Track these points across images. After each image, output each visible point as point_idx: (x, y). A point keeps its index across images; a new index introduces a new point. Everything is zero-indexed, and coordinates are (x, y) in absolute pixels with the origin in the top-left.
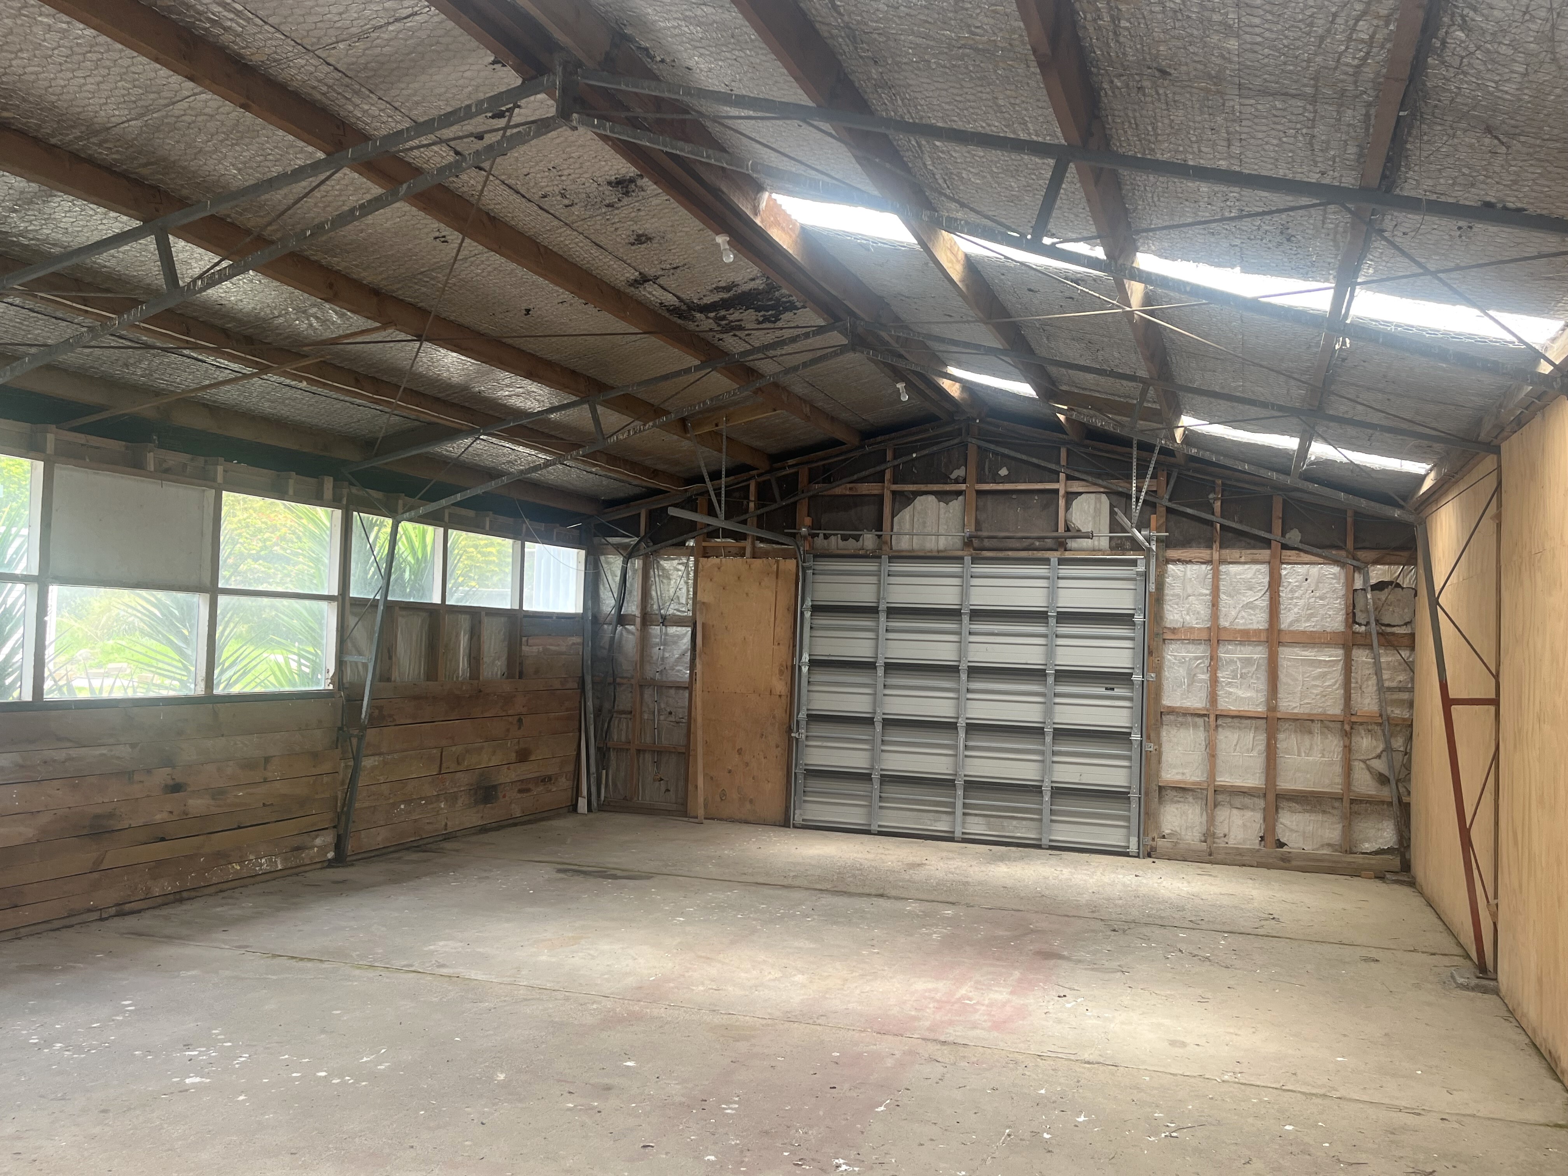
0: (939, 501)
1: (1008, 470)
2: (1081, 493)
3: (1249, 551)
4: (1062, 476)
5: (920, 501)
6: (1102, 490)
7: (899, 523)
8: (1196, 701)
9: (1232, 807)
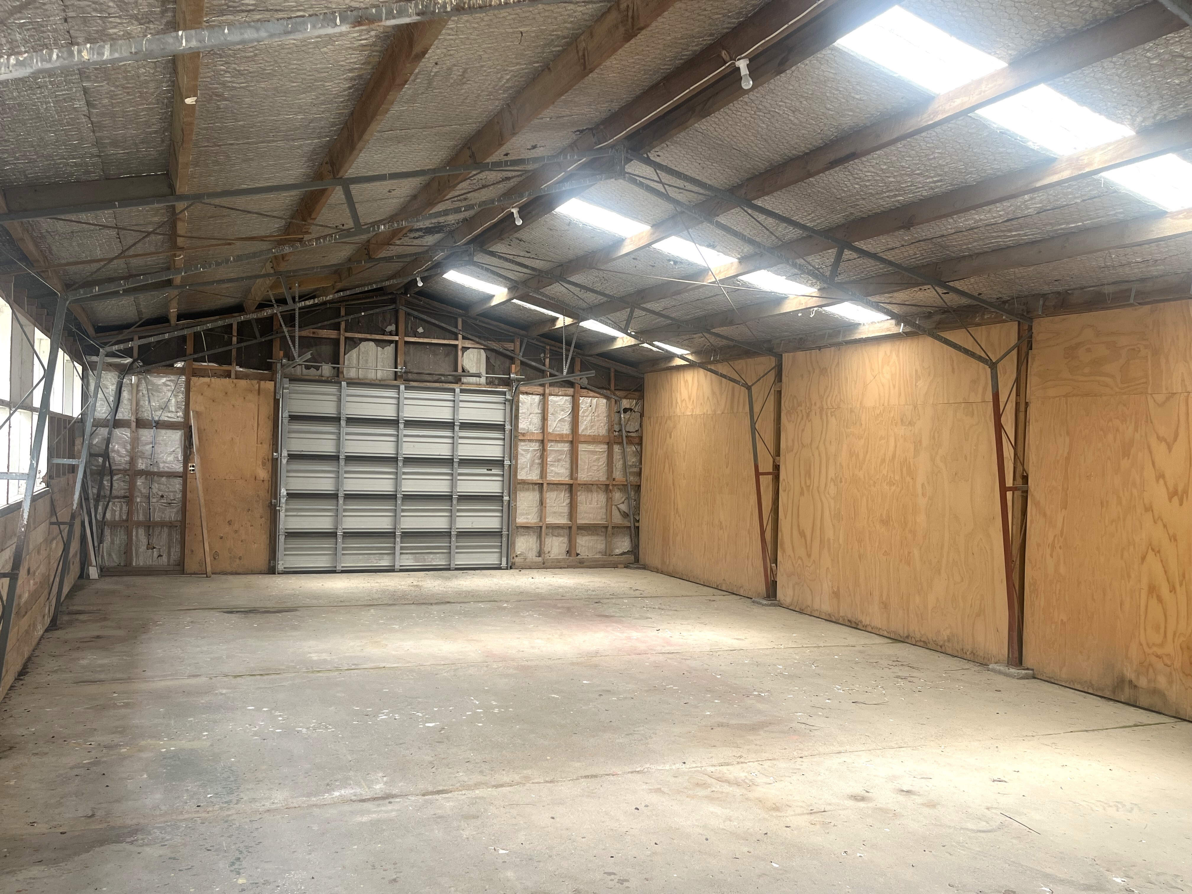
0: (377, 346)
1: (423, 329)
2: (469, 348)
3: (563, 389)
4: (460, 336)
5: (363, 345)
6: (482, 347)
7: (349, 360)
8: (534, 476)
9: (553, 535)
